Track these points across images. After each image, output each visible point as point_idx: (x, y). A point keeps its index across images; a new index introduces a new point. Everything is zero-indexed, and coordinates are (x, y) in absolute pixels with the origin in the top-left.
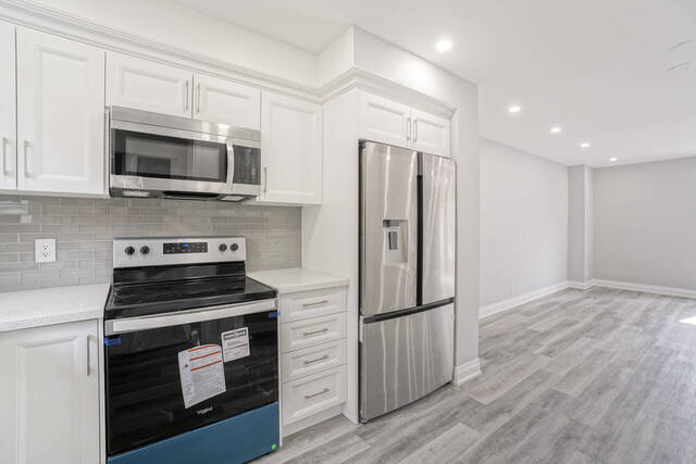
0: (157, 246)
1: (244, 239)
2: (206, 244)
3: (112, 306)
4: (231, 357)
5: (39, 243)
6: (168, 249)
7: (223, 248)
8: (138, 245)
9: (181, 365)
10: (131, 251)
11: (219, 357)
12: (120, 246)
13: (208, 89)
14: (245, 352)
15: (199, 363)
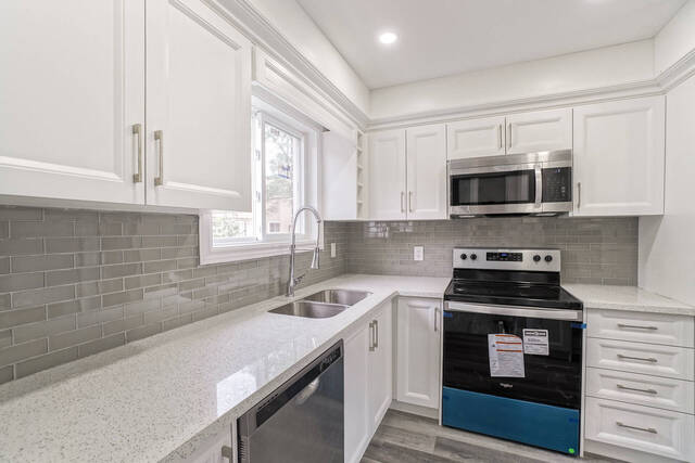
0: (482, 254)
1: (558, 252)
2: (521, 254)
3: (451, 292)
4: (531, 351)
5: (416, 249)
6: (490, 256)
7: (537, 259)
8: (469, 253)
9: (490, 344)
10: (464, 257)
11: (520, 347)
12: (458, 253)
13: (519, 125)
14: (545, 351)
15: (503, 347)
